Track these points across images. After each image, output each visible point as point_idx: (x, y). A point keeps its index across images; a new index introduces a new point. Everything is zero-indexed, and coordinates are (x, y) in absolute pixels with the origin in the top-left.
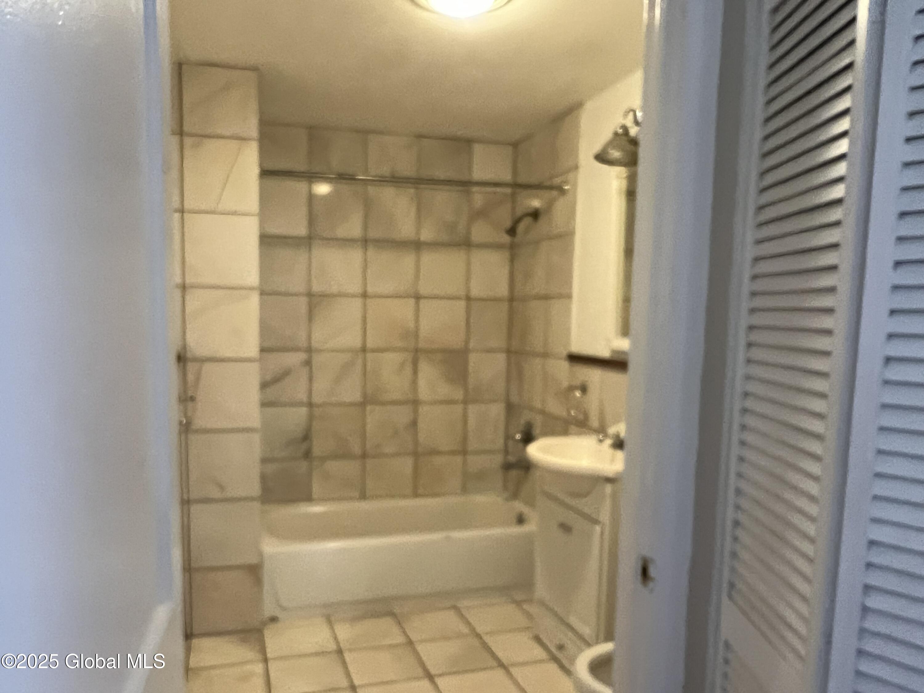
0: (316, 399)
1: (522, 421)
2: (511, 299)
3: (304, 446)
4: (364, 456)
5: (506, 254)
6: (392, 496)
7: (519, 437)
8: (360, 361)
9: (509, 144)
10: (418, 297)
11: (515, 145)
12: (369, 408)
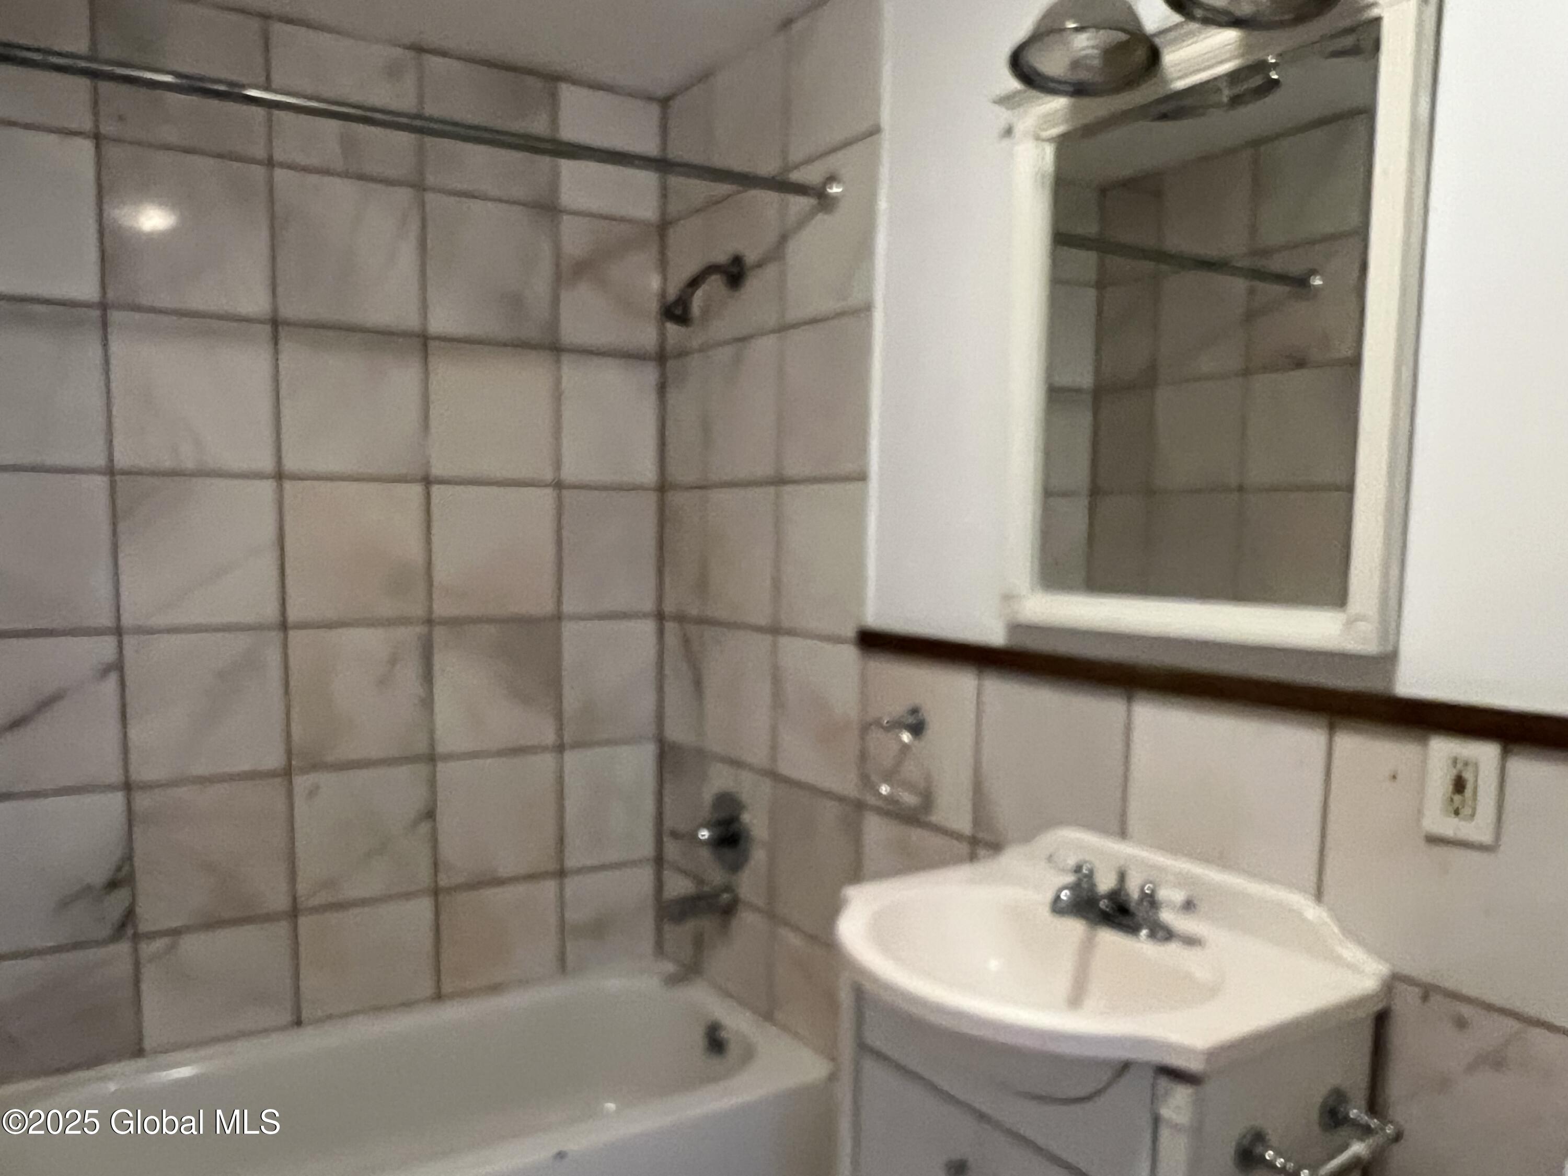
0: (142, 772)
1: (708, 795)
2: (663, 487)
3: (117, 903)
4: (294, 913)
5: (649, 374)
6: (378, 1009)
7: (703, 836)
8: (273, 657)
9: (650, 98)
10: (427, 481)
11: (665, 102)
12: (301, 782)
